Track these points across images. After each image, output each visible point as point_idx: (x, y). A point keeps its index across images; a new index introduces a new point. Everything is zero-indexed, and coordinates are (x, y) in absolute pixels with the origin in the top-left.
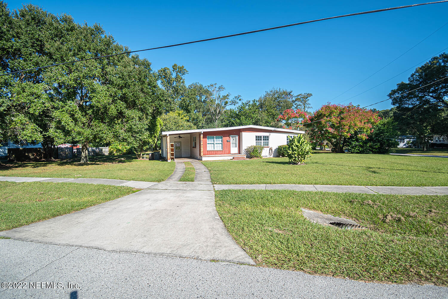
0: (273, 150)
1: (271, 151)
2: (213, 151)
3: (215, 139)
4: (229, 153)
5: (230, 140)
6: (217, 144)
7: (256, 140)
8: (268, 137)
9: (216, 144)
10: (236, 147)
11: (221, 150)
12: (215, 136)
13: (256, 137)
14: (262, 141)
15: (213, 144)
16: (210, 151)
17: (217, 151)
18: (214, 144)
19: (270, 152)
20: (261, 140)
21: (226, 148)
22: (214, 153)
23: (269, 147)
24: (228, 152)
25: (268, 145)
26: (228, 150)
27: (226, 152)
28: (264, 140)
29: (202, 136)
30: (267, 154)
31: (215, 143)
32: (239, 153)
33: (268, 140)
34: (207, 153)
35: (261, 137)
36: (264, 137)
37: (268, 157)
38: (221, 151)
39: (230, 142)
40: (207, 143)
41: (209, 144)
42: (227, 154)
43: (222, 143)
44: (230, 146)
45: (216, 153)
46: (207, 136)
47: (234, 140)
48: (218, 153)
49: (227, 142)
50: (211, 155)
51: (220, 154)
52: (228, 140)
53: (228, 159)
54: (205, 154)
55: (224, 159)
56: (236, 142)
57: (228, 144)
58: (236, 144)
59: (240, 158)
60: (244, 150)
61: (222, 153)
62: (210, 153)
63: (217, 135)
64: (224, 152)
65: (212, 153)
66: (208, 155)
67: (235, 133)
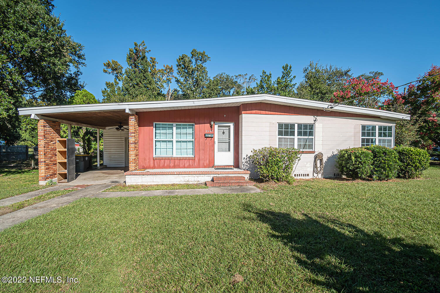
0: (325, 160)
1: (318, 162)
2: (169, 159)
3: (174, 128)
4: (211, 164)
5: (214, 134)
6: (180, 142)
7: (280, 133)
8: (311, 126)
9: (177, 142)
10: (229, 150)
11: (192, 156)
12: (174, 124)
13: (280, 126)
14: (296, 137)
15: (169, 141)
16: (160, 159)
17: (180, 159)
18: (172, 141)
19: (315, 166)
20: (293, 134)
21: (201, 152)
22: (172, 165)
23: (313, 152)
24: (208, 162)
25: (311, 146)
26: (208, 156)
27: (201, 162)
28: (300, 134)
29: (132, 121)
30: (310, 169)
31: (174, 140)
32: (237, 165)
33: (311, 134)
34: (152, 165)
35: (293, 126)
36: (300, 126)
37: (311, 176)
38: (189, 159)
39: (212, 137)
40: (154, 139)
41: (159, 141)
42: (205, 167)
43: (194, 140)
44: (213, 148)
45: (177, 164)
46: (156, 124)
47: (224, 134)
48: (181, 165)
49: (205, 137)
50: (163, 168)
51: (186, 166)
52: (206, 132)
53: (199, 183)
54: (149, 165)
55: (188, 182)
56: (229, 140)
57: (208, 144)
58: (229, 142)
59: (230, 181)
60: (245, 158)
61: (192, 165)
62: (161, 165)
63: (179, 121)
64: (197, 161)
65: (166, 165)
66: (154, 168)
67: (225, 115)
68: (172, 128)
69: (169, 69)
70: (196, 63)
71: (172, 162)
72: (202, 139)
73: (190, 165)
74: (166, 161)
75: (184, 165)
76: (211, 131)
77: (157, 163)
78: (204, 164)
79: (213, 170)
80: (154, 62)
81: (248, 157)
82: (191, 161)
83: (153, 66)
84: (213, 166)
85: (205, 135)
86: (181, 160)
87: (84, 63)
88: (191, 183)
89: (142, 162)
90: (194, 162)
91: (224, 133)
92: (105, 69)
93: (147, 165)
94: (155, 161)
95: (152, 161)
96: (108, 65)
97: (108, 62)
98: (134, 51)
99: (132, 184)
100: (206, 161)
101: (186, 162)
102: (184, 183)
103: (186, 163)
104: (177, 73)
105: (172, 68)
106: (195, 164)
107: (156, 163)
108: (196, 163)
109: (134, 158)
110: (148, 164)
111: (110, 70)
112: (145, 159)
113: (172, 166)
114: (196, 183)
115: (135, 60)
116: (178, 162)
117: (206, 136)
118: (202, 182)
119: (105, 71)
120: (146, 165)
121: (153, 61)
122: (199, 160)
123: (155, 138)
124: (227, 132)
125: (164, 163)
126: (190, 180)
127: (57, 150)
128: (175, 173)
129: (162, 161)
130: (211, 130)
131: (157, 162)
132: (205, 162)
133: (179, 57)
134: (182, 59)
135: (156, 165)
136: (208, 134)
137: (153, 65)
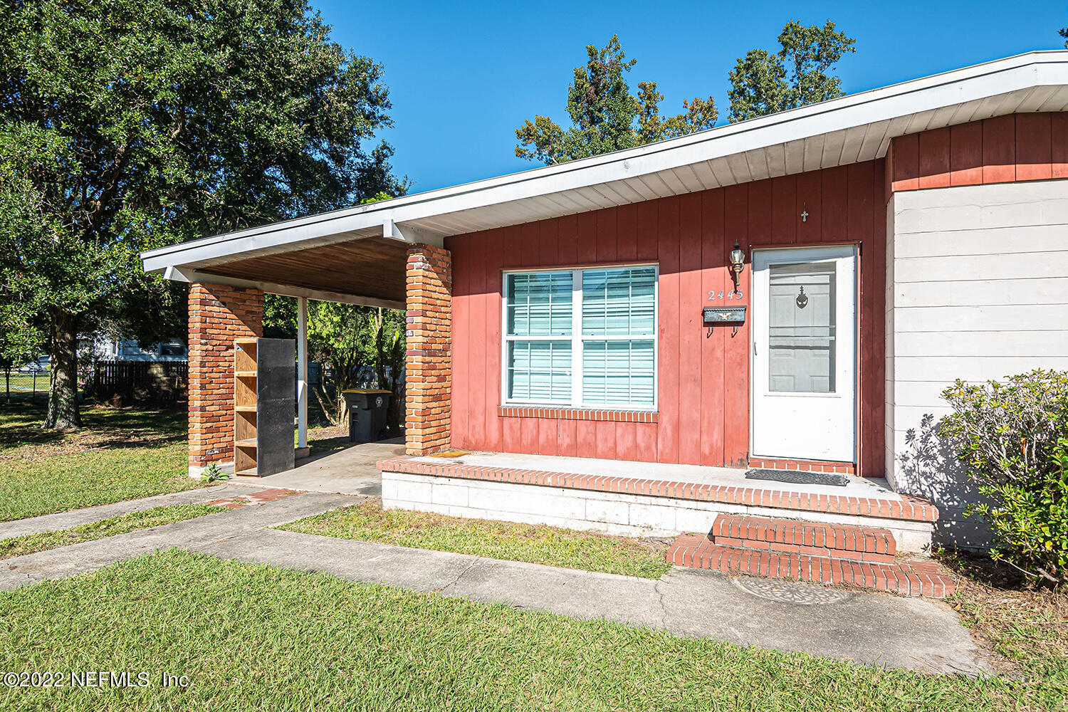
2: (555, 416)
3: (577, 295)
4: (734, 448)
5: (746, 309)
6: (601, 345)
9: (589, 345)
10: (832, 388)
11: (648, 407)
12: (577, 272)
15: (556, 344)
16: (524, 414)
17: (597, 419)
18: (566, 345)
21: (688, 389)
22: (565, 440)
24: (717, 437)
26: (718, 411)
27: (688, 437)
29: (417, 269)
31: (577, 340)
32: (872, 463)
34: (494, 437)
38: (633, 420)
39: (740, 323)
40: (506, 337)
41: (523, 345)
42: (704, 460)
43: (655, 337)
44: (744, 375)
45: (584, 440)
46: (512, 278)
47: (802, 306)
48: (600, 445)
49: (707, 324)
50: (531, 453)
51: (621, 448)
52: (712, 298)
53: (652, 534)
54: (483, 438)
55: (602, 527)
56: (833, 332)
57: (719, 353)
58: (832, 347)
59: (803, 551)
60: (918, 434)
61: (648, 448)
62: (527, 439)
63: (594, 258)
64: (669, 433)
65: (542, 439)
66: (500, 447)
67: (805, 214)
68: (570, 289)
69: (701, 110)
70: (798, 69)
71: (564, 430)
72: (693, 333)
73: (636, 446)
74: (545, 424)
75: (613, 445)
76: (731, 295)
77: (511, 428)
78: (698, 445)
79: (734, 476)
80: (649, 98)
81: (934, 423)
82: (640, 428)
83: (648, 112)
84: (745, 460)
85: (703, 314)
86: (600, 426)
87: (387, 119)
88: (614, 531)
89: (463, 422)
90: (653, 436)
91: (802, 301)
92: (521, 147)
93: (477, 436)
94: (506, 421)
95: (495, 419)
96: (528, 134)
97: (525, 126)
98: (589, 74)
99: (401, 506)
100: (710, 433)
101: (619, 431)
102: (586, 526)
103: (623, 436)
104: (729, 117)
105: (710, 107)
106: (660, 446)
107: (506, 431)
108: (663, 440)
109: (420, 407)
110: (482, 433)
111: (532, 147)
112: (471, 414)
113: (565, 445)
114: (635, 533)
115: (590, 103)
116: (588, 433)
117: (711, 316)
118: (665, 534)
119: (520, 153)
120: (473, 435)
121: (649, 94)
122: (677, 427)
123: (511, 331)
124: (817, 297)
125: (535, 432)
126: (609, 518)
127: (236, 374)
128: (549, 481)
129: (531, 423)
130: (736, 292)
131: (510, 424)
132: (705, 437)
133: (737, 64)
134: (748, 67)
135: (508, 439)
136: (716, 310)
137: (648, 107)
